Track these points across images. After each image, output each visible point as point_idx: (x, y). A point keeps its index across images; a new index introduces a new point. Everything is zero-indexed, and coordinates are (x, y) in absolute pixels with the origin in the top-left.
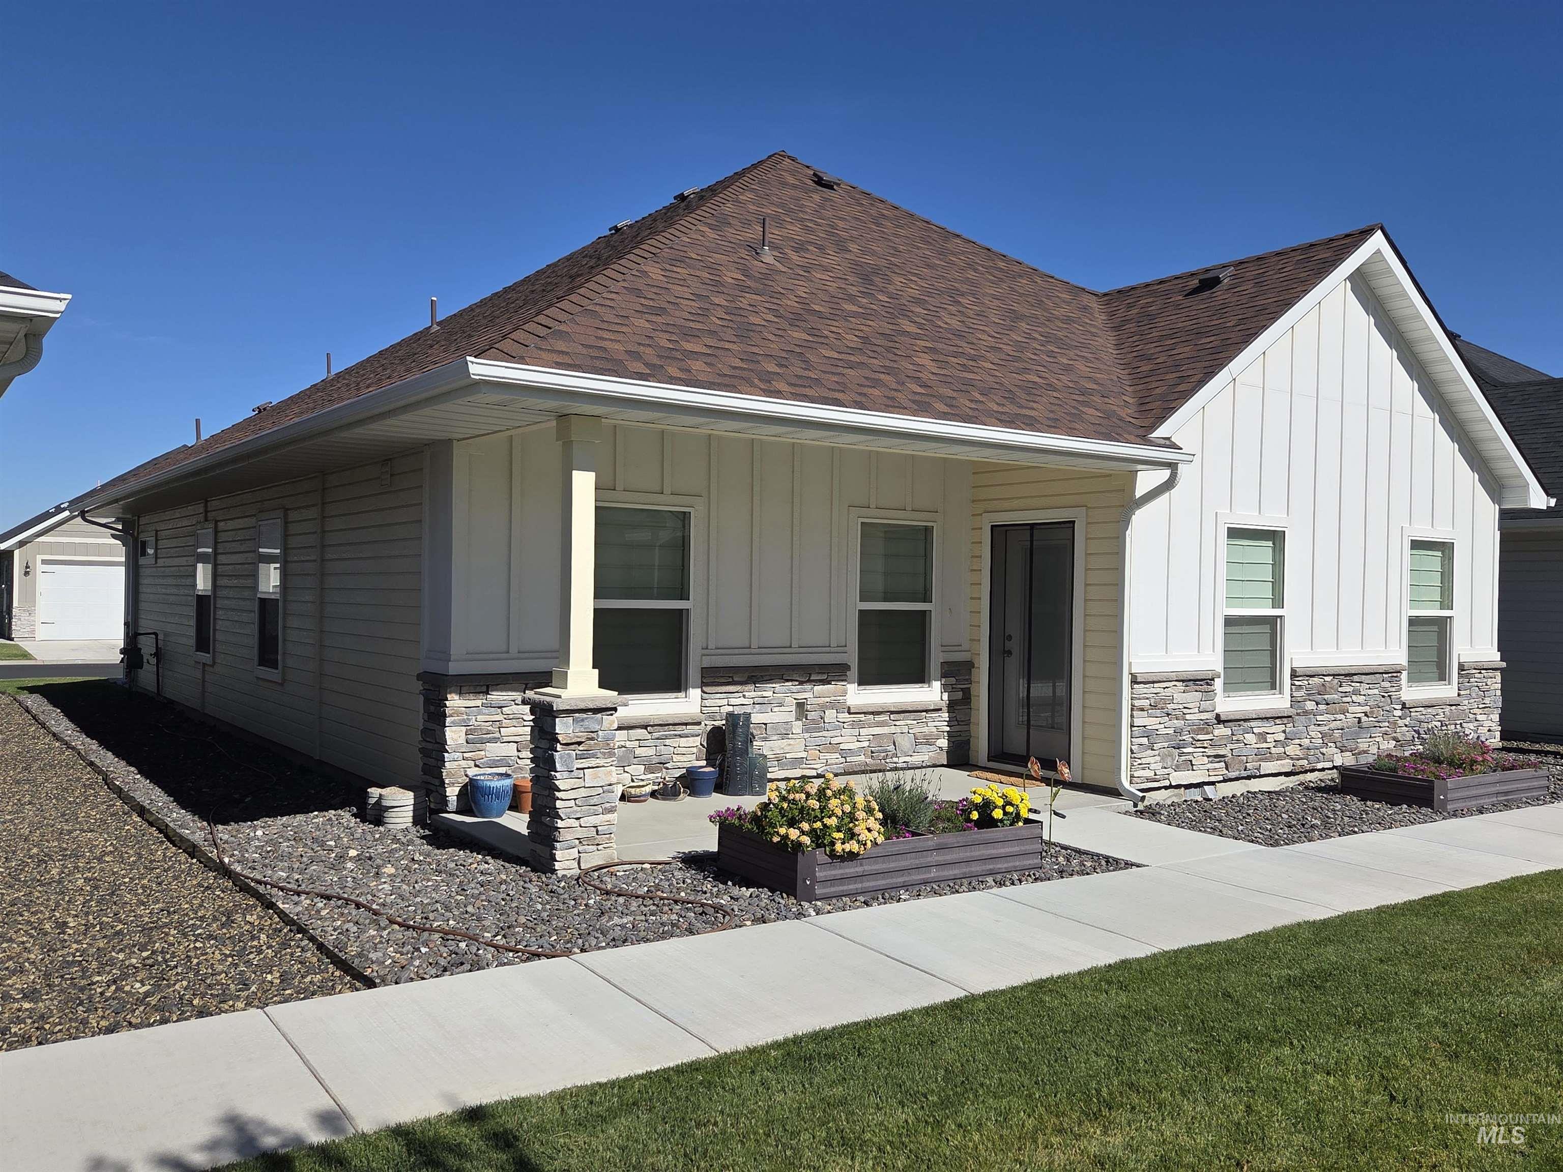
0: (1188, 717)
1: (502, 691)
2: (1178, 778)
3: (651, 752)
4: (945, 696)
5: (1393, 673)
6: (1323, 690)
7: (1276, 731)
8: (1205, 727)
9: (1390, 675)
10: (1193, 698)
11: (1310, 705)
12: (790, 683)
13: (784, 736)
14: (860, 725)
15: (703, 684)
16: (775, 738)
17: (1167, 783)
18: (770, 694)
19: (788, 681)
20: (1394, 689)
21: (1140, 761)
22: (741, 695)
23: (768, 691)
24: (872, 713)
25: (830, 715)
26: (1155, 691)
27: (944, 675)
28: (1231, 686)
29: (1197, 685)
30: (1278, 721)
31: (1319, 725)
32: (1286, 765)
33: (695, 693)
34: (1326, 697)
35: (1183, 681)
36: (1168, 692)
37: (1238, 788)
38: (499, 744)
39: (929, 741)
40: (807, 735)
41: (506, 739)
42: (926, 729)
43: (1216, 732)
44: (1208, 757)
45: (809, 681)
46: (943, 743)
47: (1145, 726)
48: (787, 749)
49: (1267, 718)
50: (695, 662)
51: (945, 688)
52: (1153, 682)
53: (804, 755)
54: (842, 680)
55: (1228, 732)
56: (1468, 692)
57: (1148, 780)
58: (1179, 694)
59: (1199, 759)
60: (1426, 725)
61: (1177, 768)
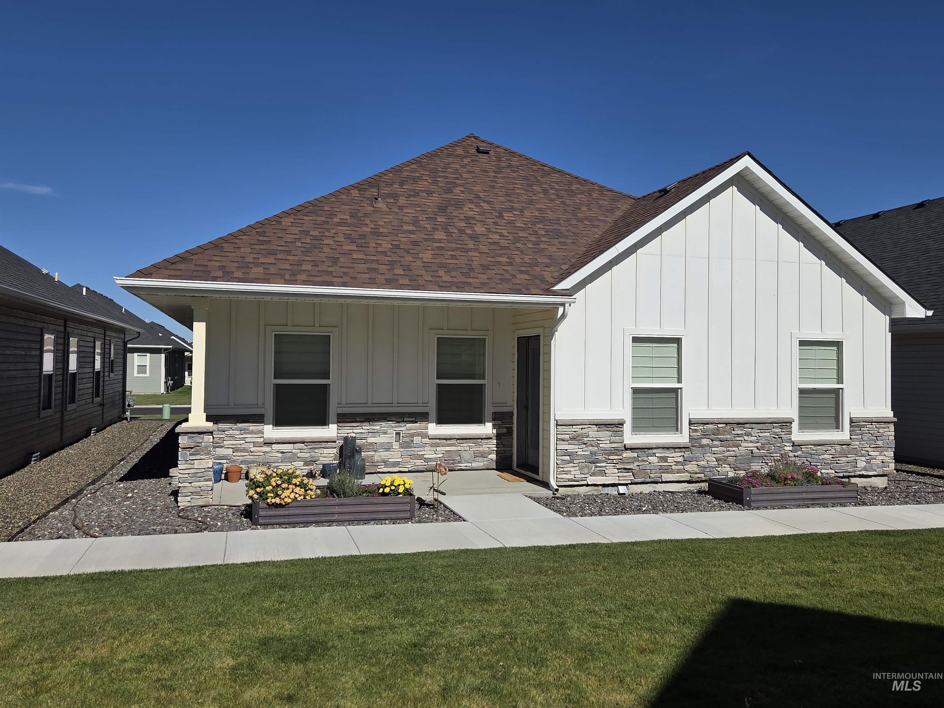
0: (601, 445)
1: (224, 423)
2: (591, 480)
3: (307, 455)
4: (495, 431)
5: (786, 424)
6: (717, 432)
7: (677, 456)
8: (616, 451)
9: (779, 424)
10: (605, 435)
11: (705, 441)
12: (391, 422)
13: (388, 450)
14: (437, 445)
15: (338, 422)
16: (382, 450)
17: (585, 482)
18: (379, 427)
19: (389, 421)
20: (783, 433)
21: (562, 469)
22: (361, 428)
23: (377, 426)
24: (445, 439)
25: (417, 439)
26: (576, 430)
27: (494, 419)
28: (637, 429)
29: (608, 427)
30: (677, 450)
31: (714, 454)
32: (685, 476)
33: (333, 427)
34: (719, 436)
35: (596, 425)
36: (584, 431)
37: (647, 489)
38: (223, 449)
39: (483, 455)
40: (401, 450)
41: (226, 446)
42: (481, 449)
43: (625, 455)
44: (618, 469)
45: (403, 421)
46: (493, 456)
47: (566, 450)
48: (390, 456)
49: (668, 448)
50: (333, 410)
51: (494, 427)
52: (572, 425)
53: (400, 460)
54: (425, 421)
55: (635, 455)
56: (860, 437)
57: (569, 480)
58: (593, 432)
59: (611, 470)
60: (817, 457)
61: (593, 474)
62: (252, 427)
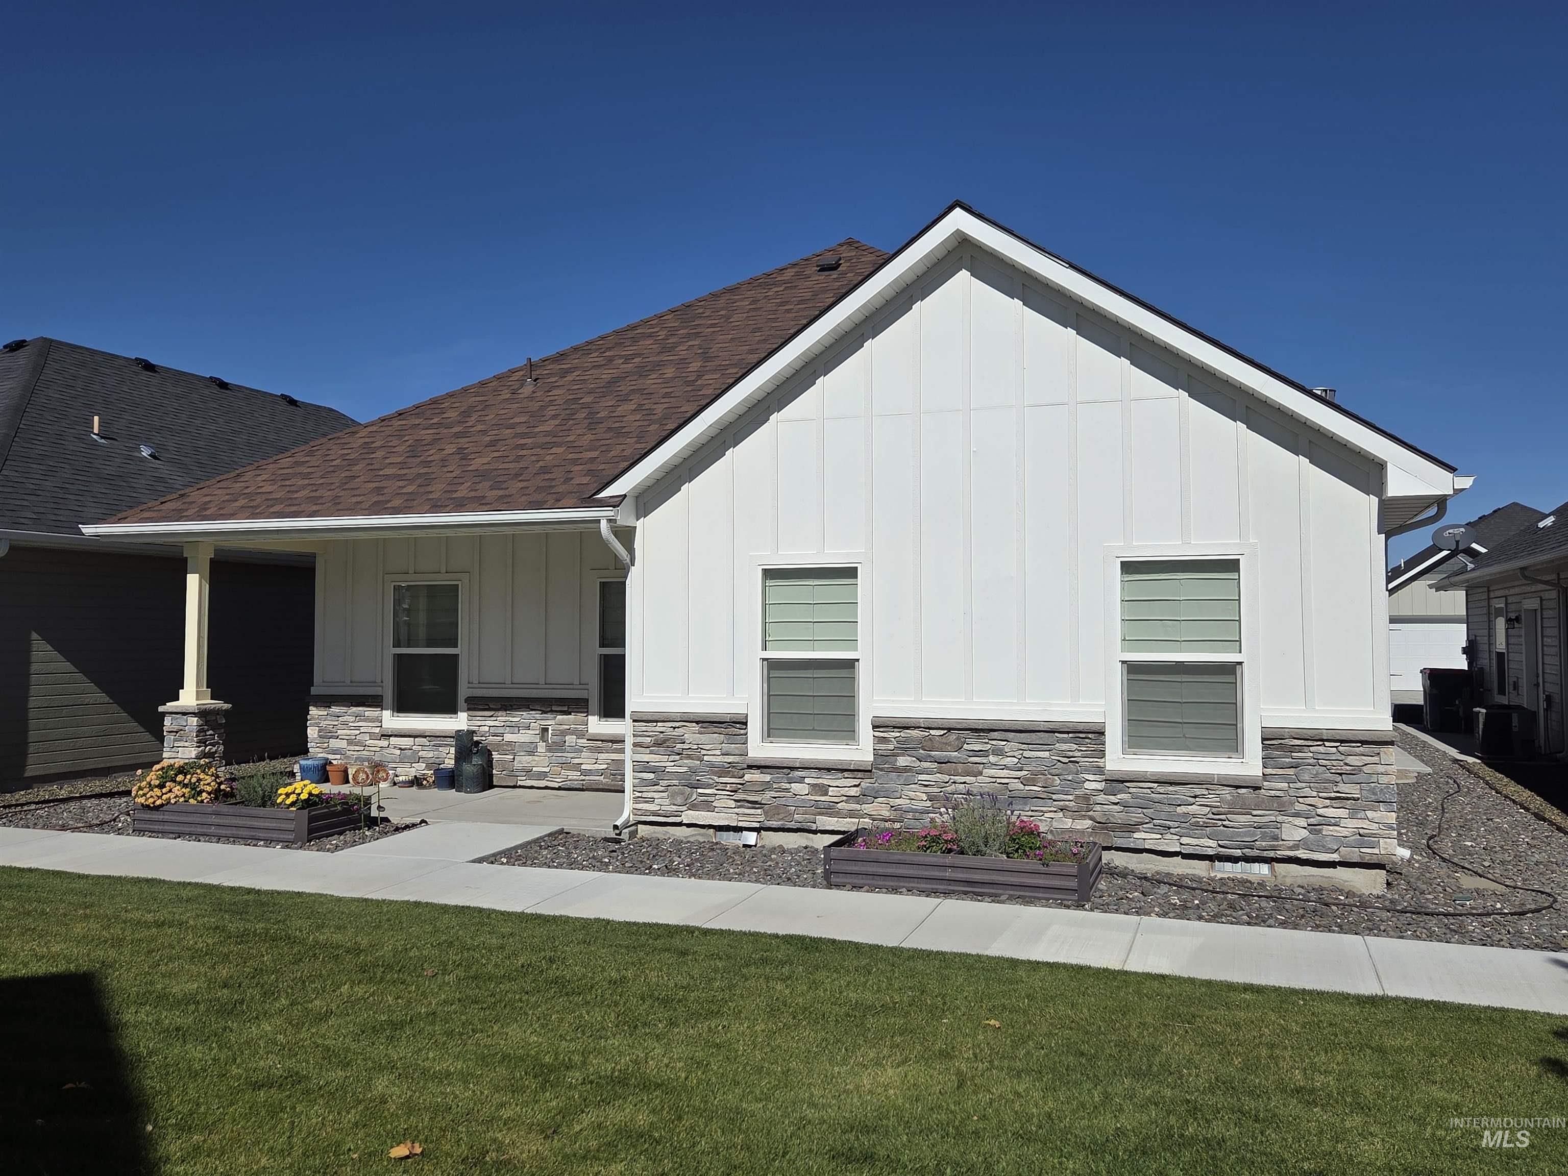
0: (706, 758)
1: (337, 706)
2: (689, 816)
3: (431, 755)
5: (1090, 735)
6: (928, 745)
7: (848, 786)
8: (732, 770)
9: (1071, 735)
10: (712, 741)
11: (902, 761)
12: (533, 712)
13: (532, 753)
14: (599, 750)
15: (469, 709)
16: (522, 754)
17: (678, 820)
18: (518, 719)
19: (532, 710)
20: (1079, 754)
21: (640, 794)
22: (495, 719)
23: (517, 717)
24: (611, 741)
25: (570, 739)
26: (662, 729)
28: (771, 732)
29: (716, 727)
30: (846, 774)
31: (926, 786)
32: (861, 824)
33: (463, 716)
34: (933, 753)
35: (697, 723)
36: (677, 732)
37: (790, 841)
38: (338, 740)
40: (550, 754)
41: (340, 737)
43: (747, 777)
44: (735, 801)
45: (552, 711)
47: (648, 762)
48: (534, 764)
49: (829, 770)
50: (464, 692)
52: (657, 722)
53: (547, 770)
54: (581, 712)
55: (768, 778)
56: (1291, 771)
57: (655, 814)
58: (691, 734)
59: (724, 801)
60: (1167, 808)
61: (693, 807)
62: (370, 712)
